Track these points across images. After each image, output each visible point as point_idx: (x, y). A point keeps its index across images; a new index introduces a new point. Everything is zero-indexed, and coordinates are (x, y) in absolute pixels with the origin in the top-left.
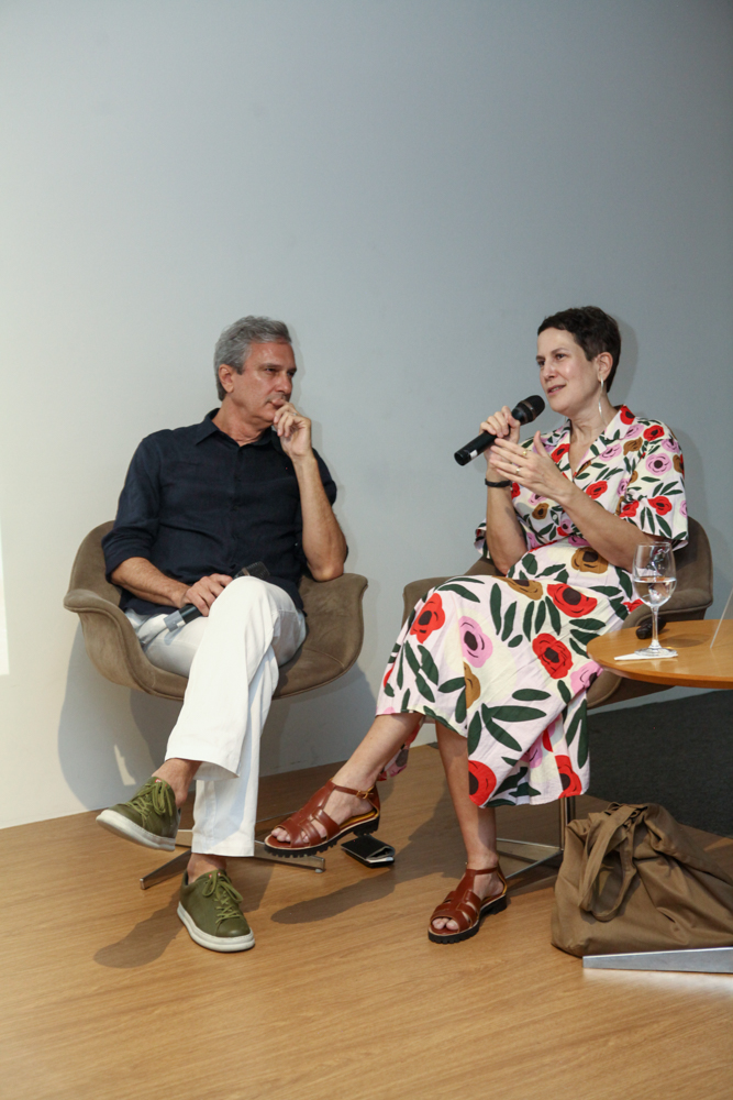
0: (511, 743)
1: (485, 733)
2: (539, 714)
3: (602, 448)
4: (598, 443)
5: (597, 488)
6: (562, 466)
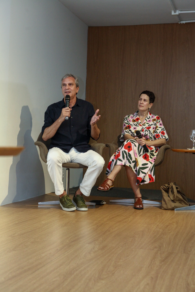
0: (144, 173)
1: (140, 172)
4: (147, 119)
5: (149, 128)
6: (139, 122)
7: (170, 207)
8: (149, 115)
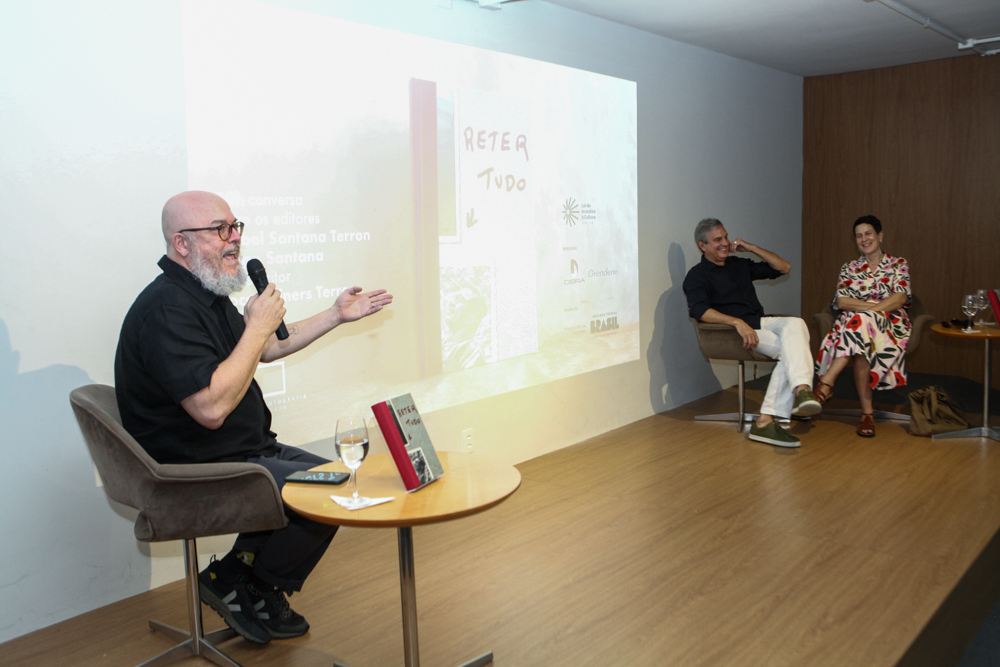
0: (884, 366)
1: (877, 362)
2: (892, 356)
3: (883, 266)
5: (885, 280)
7: (923, 432)
8: (885, 259)
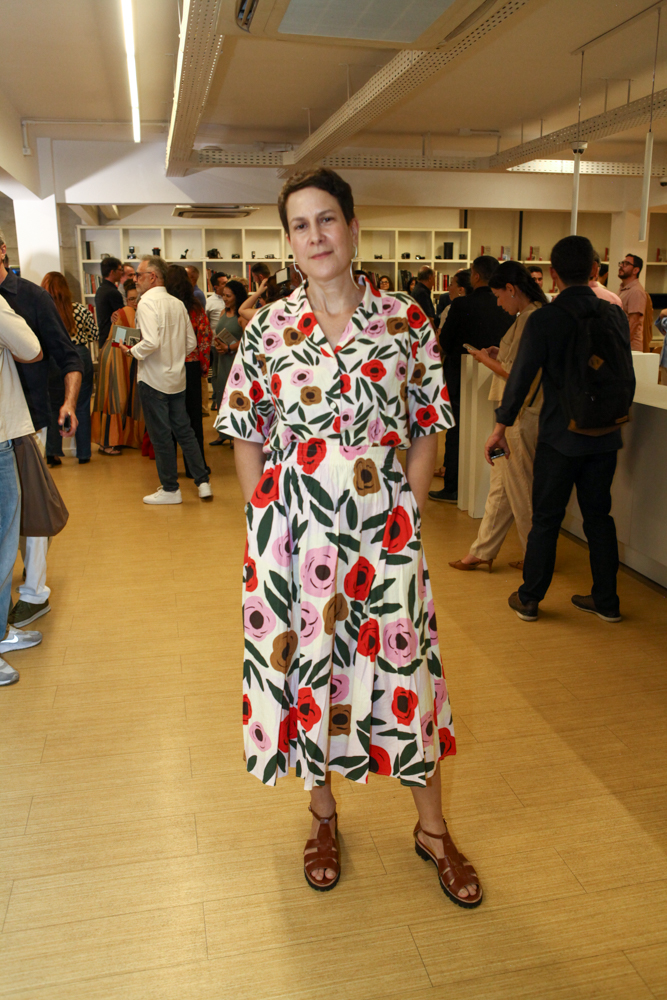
4: (360, 316)
6: (317, 339)
